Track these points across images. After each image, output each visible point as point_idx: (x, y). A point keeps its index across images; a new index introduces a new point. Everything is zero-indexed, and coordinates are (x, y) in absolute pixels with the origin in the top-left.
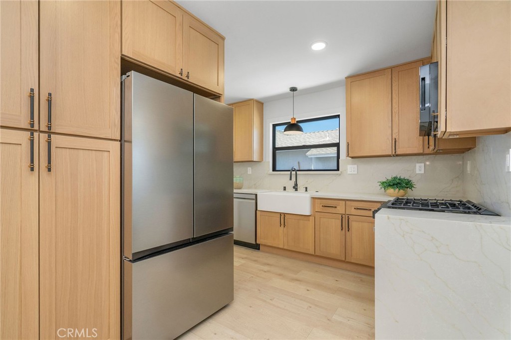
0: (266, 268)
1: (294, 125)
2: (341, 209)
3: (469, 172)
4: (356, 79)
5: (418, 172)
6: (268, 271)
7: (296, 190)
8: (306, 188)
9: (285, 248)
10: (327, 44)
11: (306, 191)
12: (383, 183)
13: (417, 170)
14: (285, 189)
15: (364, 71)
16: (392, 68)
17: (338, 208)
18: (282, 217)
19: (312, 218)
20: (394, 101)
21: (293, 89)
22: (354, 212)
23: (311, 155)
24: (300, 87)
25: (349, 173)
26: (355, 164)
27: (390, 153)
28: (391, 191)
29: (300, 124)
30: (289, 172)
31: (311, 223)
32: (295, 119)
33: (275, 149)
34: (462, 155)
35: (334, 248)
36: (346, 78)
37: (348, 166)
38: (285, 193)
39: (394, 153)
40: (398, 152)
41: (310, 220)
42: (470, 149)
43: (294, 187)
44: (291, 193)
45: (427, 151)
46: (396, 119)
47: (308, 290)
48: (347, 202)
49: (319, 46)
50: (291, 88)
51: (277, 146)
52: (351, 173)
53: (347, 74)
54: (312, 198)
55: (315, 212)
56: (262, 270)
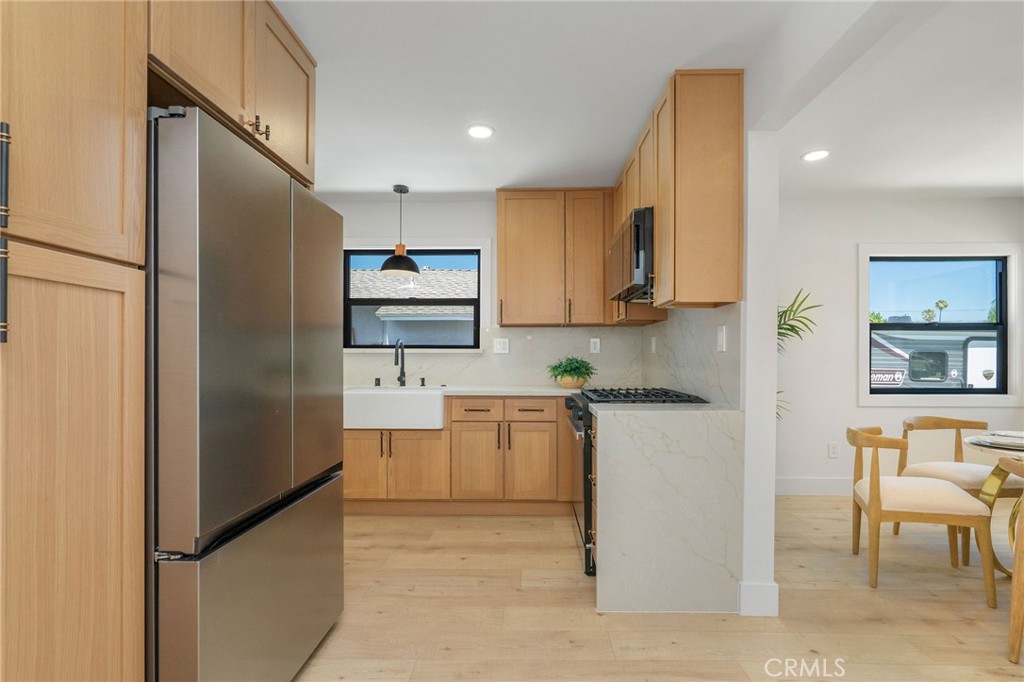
0: (365, 542)
1: (400, 257)
2: (496, 414)
3: (654, 351)
4: (517, 196)
5: (592, 351)
6: (372, 547)
7: (403, 383)
8: (423, 380)
9: (392, 497)
10: (494, 130)
11: (423, 385)
12: (555, 368)
13: (592, 347)
14: (378, 382)
15: (532, 186)
16: (566, 191)
17: (492, 411)
18: (386, 437)
19: (445, 435)
20: (568, 242)
21: (401, 189)
22: (518, 416)
23: (384, 316)
24: (413, 187)
25: (496, 351)
26: (505, 337)
27: (562, 322)
28: (568, 379)
29: (414, 258)
30: (394, 350)
31: (443, 445)
32: (404, 246)
33: (349, 303)
34: (643, 328)
35: (484, 480)
36: (500, 190)
37: (495, 340)
38: (378, 391)
39: (567, 322)
40: (574, 321)
41: (443, 437)
42: (655, 321)
43: (399, 379)
44: (391, 389)
45: (608, 322)
46: (570, 270)
47: (463, 559)
48: (507, 401)
49: (480, 132)
50: (396, 186)
51: (353, 295)
52: (500, 352)
53: (499, 185)
54: (446, 397)
55: (450, 421)
56: (360, 548)
